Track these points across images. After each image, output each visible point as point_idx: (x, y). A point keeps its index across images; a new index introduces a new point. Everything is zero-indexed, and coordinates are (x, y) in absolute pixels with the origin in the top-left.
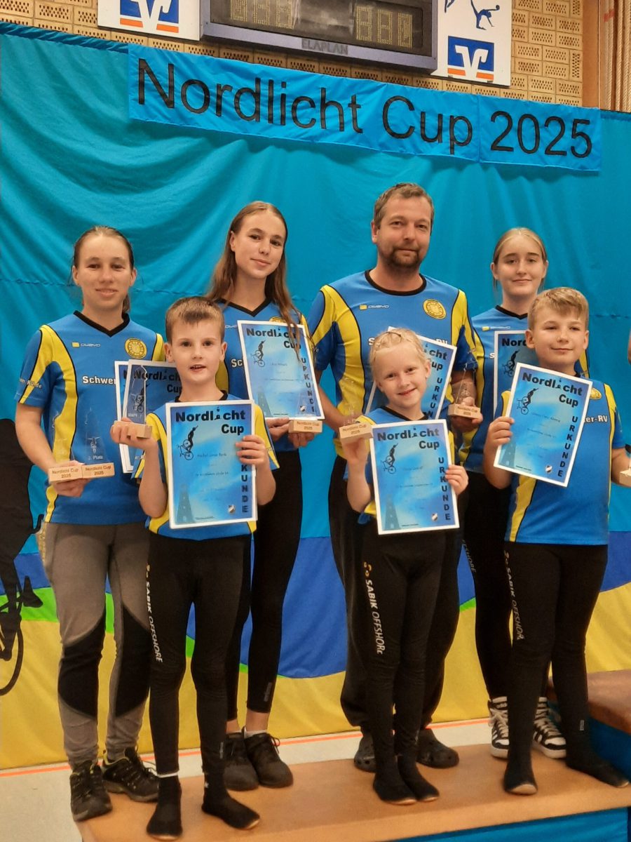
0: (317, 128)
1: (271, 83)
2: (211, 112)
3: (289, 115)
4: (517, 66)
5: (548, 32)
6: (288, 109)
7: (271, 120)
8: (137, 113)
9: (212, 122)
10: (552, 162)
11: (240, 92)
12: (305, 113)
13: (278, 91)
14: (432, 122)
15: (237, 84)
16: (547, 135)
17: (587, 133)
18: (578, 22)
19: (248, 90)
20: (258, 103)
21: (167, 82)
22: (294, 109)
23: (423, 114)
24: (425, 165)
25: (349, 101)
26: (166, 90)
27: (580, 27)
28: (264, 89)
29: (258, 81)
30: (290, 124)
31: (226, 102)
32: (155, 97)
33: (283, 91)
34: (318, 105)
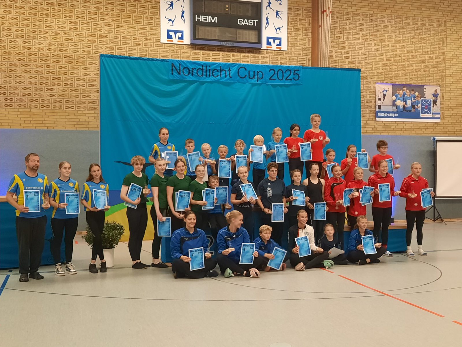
0: (219, 77)
1: (206, 66)
2: (190, 76)
3: (211, 74)
4: (289, 44)
5: (300, 33)
6: (211, 73)
7: (206, 76)
8: (171, 77)
9: (190, 78)
10: (287, 83)
11: (198, 69)
12: (216, 73)
13: (208, 68)
14: (252, 73)
15: (197, 67)
16: (286, 75)
17: (298, 73)
18: (310, 28)
19: (200, 69)
20: (203, 72)
21: (179, 69)
22: (213, 72)
23: (249, 71)
24: (250, 85)
25: (228, 69)
26: (178, 71)
27: (311, 30)
28: (204, 68)
29: (203, 66)
30: (212, 77)
31: (194, 72)
32: (176, 73)
33: (210, 68)
34: (219, 71)
